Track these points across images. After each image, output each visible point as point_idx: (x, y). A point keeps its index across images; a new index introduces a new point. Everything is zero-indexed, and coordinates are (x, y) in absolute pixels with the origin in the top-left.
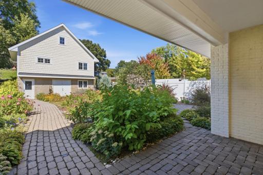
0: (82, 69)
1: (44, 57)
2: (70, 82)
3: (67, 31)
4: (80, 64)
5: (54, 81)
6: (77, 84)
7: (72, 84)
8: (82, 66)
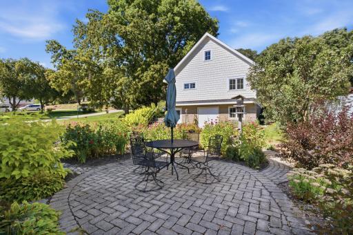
0: (234, 88)
1: (189, 82)
2: (217, 109)
3: (213, 40)
4: (232, 82)
5: (199, 110)
6: (227, 113)
7: (220, 113)
8: (235, 84)
